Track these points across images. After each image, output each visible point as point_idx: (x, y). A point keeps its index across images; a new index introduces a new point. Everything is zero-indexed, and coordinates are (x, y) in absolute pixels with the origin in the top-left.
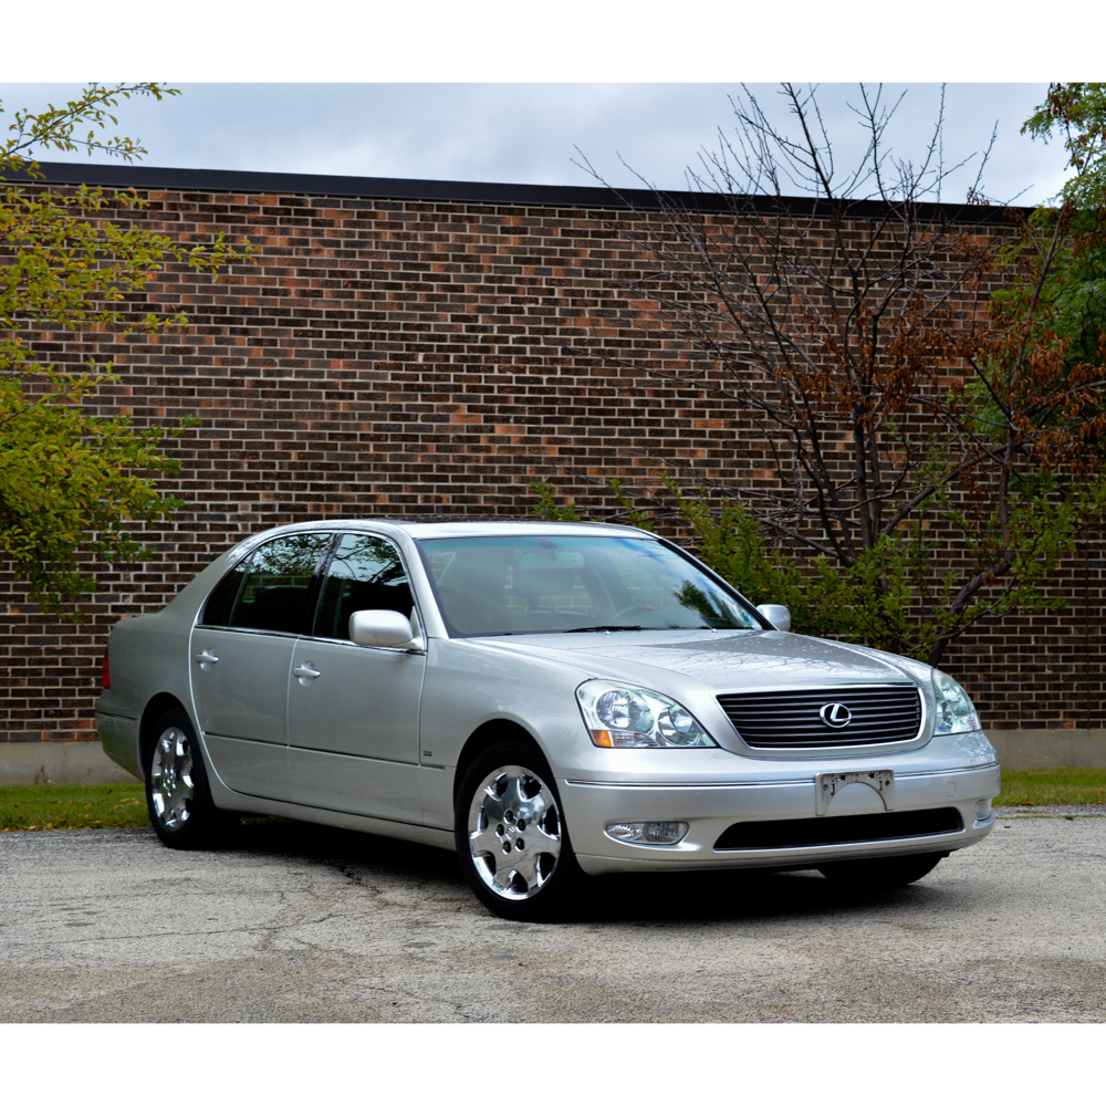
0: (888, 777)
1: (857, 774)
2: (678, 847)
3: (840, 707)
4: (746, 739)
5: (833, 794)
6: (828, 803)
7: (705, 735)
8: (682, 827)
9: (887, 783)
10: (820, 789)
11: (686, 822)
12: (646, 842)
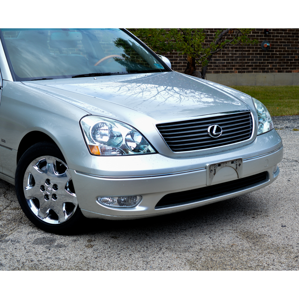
0: (240, 162)
1: (226, 162)
2: (136, 209)
3: (217, 126)
4: (171, 147)
5: (214, 174)
6: (212, 179)
7: (150, 146)
8: (138, 197)
9: (240, 165)
10: (208, 172)
11: (141, 196)
12: (119, 206)
